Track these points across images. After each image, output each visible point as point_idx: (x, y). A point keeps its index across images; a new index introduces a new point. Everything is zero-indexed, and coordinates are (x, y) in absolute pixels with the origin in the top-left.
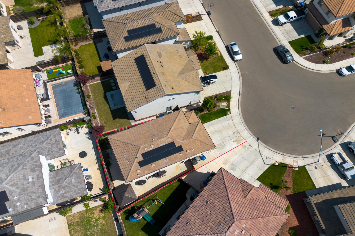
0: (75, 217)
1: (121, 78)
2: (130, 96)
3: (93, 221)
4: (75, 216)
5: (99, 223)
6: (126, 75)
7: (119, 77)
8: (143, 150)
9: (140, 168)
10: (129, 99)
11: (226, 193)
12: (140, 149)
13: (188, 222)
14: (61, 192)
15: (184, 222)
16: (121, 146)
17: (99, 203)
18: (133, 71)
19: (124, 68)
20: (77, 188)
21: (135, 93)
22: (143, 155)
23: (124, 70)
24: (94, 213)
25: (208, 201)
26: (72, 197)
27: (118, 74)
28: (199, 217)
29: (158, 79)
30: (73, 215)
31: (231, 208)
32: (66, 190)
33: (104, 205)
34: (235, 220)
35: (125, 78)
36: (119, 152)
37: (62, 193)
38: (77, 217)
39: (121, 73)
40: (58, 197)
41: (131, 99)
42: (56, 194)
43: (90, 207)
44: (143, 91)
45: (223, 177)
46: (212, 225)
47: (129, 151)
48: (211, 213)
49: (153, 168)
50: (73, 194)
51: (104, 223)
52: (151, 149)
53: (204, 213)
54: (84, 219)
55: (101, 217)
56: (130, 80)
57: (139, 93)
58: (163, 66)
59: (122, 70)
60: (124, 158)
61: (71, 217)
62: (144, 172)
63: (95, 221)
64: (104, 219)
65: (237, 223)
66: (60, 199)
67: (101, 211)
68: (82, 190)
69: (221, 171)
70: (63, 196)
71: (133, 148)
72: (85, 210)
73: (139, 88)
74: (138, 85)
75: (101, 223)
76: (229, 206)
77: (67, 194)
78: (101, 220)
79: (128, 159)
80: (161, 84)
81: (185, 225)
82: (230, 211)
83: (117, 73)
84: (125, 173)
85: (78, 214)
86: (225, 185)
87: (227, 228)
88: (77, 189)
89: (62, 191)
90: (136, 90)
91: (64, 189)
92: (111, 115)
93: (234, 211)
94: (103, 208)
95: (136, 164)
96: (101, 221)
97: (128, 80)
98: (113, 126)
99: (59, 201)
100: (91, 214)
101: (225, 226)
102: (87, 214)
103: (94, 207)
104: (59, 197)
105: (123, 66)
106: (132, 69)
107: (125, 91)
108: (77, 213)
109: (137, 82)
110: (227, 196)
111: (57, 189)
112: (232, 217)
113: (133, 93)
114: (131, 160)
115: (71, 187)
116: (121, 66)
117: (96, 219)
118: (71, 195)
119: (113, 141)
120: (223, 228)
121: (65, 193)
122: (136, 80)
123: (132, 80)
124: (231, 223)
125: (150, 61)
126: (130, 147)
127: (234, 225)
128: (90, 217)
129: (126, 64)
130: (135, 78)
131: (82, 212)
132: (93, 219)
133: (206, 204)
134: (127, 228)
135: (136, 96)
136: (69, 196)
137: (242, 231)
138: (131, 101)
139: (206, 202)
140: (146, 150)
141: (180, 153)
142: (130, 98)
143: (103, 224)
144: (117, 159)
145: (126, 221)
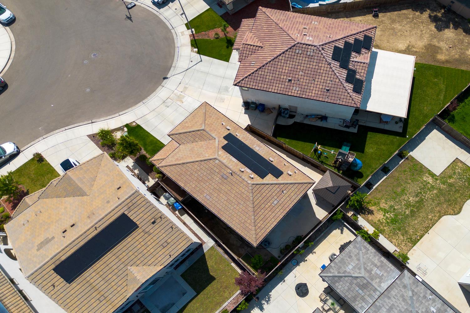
0: (400, 243)
1: (123, 290)
2: (161, 253)
3: (389, 216)
4: (398, 243)
5: (387, 207)
6: (113, 284)
7: (122, 297)
8: (254, 180)
9: (285, 173)
10: (168, 252)
11: (268, 65)
12: (255, 183)
13: (325, 91)
14: (378, 272)
15: (328, 94)
16: (262, 216)
17: (361, 221)
18: (101, 273)
19: (98, 296)
20: (358, 254)
21: (150, 247)
22: (262, 176)
23: (102, 293)
24: (379, 221)
25: (287, 80)
26: (375, 253)
27: (116, 302)
28: (313, 81)
29: (108, 217)
30: (398, 246)
31: (283, 53)
32: (371, 267)
33: (360, 214)
34: (296, 43)
35: (120, 283)
36: (274, 214)
37: (378, 270)
38: (397, 240)
39: (110, 296)
40: (388, 272)
41: (166, 248)
42: (385, 277)
43: (374, 229)
44: (143, 234)
45: (246, 77)
46: (315, 64)
47: (265, 199)
48: (302, 70)
49: (276, 159)
50: (371, 255)
51: (383, 201)
52: (248, 170)
53: (305, 78)
54: (394, 229)
55: (378, 208)
56: (124, 269)
57: (149, 238)
58: (72, 224)
59: (102, 298)
60: (280, 202)
61: (402, 248)
62: (288, 167)
63: (388, 213)
64: (379, 203)
65: (299, 40)
66: (389, 267)
67: (371, 212)
68: (358, 246)
69: (239, 82)
70: (382, 266)
71: (259, 195)
72: (382, 234)
73: (137, 243)
74: (130, 249)
75: (386, 204)
76: (282, 55)
77: (376, 261)
78: (382, 207)
79: (278, 195)
80: (117, 207)
81: (331, 92)
82: (288, 53)
83: (113, 304)
84: (302, 189)
85: (393, 240)
86: (256, 71)
87: (310, 47)
88: (361, 252)
89: (375, 270)
90: (143, 248)
91: (372, 270)
92: (207, 288)
93: (286, 48)
94: (365, 212)
95: (281, 180)
96: (383, 205)
97: (125, 274)
98: (229, 272)
99: (392, 268)
100: (382, 223)
101: (309, 50)
102: (385, 228)
103: (372, 225)
104: (386, 271)
105: (93, 301)
106: (95, 278)
107: (151, 267)
108: (392, 243)
109: (124, 254)
110: (271, 63)
111: (378, 280)
112: (294, 48)
113: (152, 251)
114: (278, 190)
115: (362, 262)
116: (95, 305)
117: (385, 213)
118: (375, 256)
119: (260, 234)
120: (312, 51)
121: (376, 265)
122: (121, 257)
123: (122, 266)
124: (301, 45)
125: (68, 249)
126: (258, 201)
127: (303, 42)
128: (388, 223)
129: (85, 297)
130: (117, 260)
131: (387, 236)
132: (387, 217)
133: (293, 82)
134: (373, 170)
135: (157, 241)
136: (377, 257)
137: (304, 35)
138: (169, 246)
139: (290, 82)
140: (253, 175)
141: (236, 136)
142: (163, 251)
143: (386, 201)
144: (285, 212)
145: (364, 175)
